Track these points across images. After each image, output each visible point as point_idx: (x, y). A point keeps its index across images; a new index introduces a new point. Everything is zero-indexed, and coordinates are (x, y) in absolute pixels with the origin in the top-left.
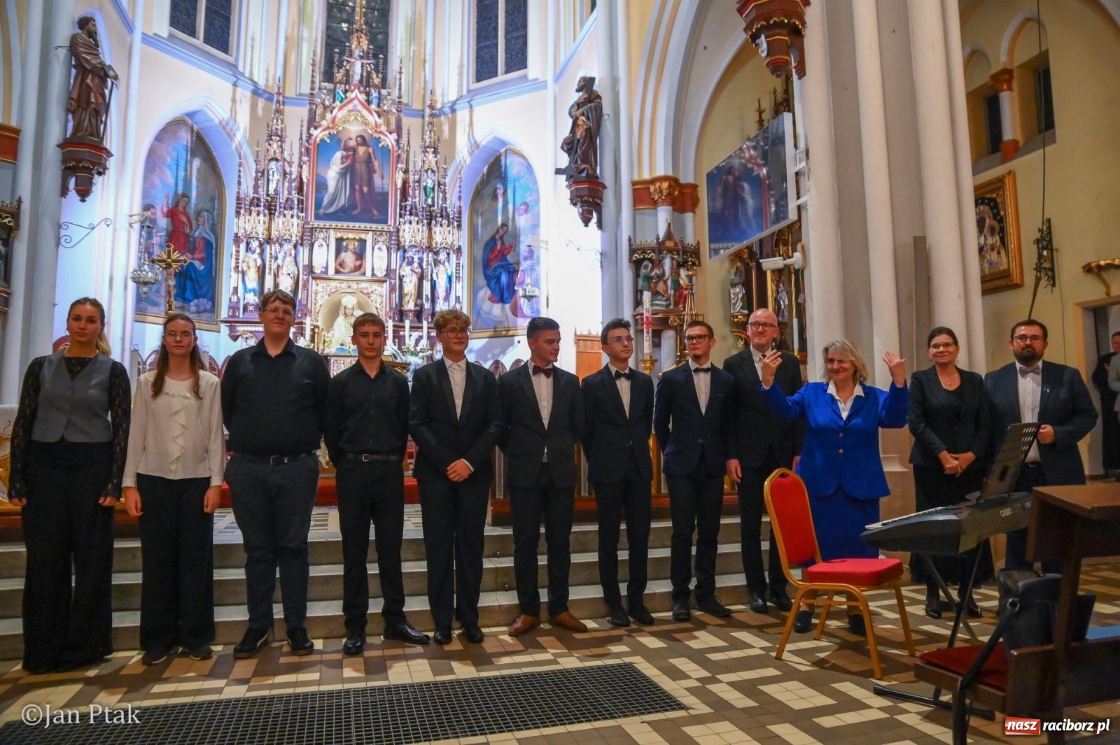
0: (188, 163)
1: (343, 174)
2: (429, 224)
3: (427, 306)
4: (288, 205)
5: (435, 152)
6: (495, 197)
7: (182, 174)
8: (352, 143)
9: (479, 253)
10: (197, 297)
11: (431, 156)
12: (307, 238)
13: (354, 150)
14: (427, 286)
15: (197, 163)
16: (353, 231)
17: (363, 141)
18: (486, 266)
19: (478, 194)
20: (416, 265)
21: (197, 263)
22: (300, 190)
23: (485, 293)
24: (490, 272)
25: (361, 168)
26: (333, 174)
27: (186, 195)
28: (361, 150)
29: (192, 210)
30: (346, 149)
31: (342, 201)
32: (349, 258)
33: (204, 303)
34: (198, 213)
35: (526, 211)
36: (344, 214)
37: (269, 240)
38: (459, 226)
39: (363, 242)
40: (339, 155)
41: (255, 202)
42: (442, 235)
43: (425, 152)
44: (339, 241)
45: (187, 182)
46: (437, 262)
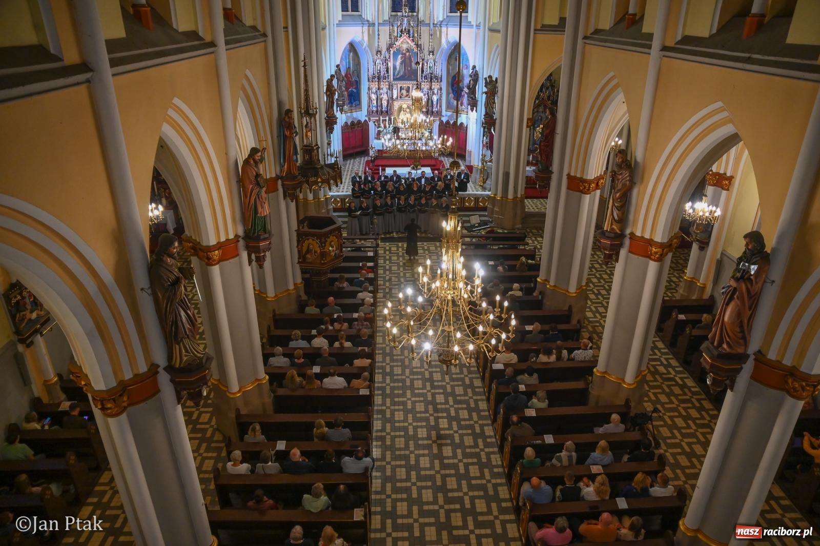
0: (349, 55)
1: (401, 63)
2: (431, 81)
3: (430, 109)
4: (385, 78)
5: (433, 54)
6: (456, 59)
7: (347, 60)
8: (404, 52)
9: (450, 80)
10: (355, 101)
11: (431, 56)
12: (390, 88)
13: (405, 54)
14: (430, 101)
15: (351, 54)
16: (405, 84)
17: (408, 50)
18: (453, 85)
19: (450, 57)
20: (426, 95)
21: (354, 90)
22: (387, 71)
23: (451, 95)
24: (454, 88)
25: (407, 61)
26: (398, 64)
27: (349, 68)
28: (407, 54)
29: (351, 73)
30: (402, 54)
31: (402, 73)
32: (404, 92)
33: (357, 102)
34: (353, 72)
35: (467, 68)
36: (402, 78)
37: (379, 89)
38: (441, 81)
39: (409, 87)
40: (400, 56)
41: (374, 78)
42: (435, 86)
43: (429, 54)
44: (401, 87)
45: (349, 62)
46: (433, 93)
